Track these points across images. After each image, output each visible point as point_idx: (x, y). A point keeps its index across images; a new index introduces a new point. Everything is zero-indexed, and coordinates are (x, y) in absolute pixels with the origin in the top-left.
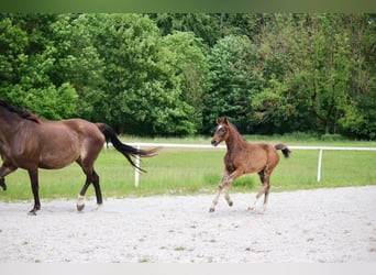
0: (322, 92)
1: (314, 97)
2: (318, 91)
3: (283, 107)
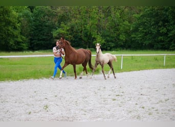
0: (85, 29)
1: (81, 32)
2: (83, 29)
3: (67, 37)
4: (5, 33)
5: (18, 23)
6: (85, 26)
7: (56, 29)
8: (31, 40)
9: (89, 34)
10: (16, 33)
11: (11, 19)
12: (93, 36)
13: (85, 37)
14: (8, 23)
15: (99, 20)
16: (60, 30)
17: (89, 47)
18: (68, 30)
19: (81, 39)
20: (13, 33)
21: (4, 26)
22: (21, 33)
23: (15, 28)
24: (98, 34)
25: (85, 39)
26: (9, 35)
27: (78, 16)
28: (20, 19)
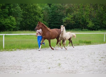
0: (82, 18)
1: (80, 19)
2: (81, 17)
3: (71, 22)
4: (34, 20)
5: (42, 14)
6: (82, 15)
7: (65, 17)
8: (50, 24)
9: (84, 20)
10: (40, 19)
11: (37, 11)
12: (87, 22)
13: (82, 22)
14: (36, 14)
15: (91, 12)
16: (67, 18)
17: (85, 28)
18: (72, 18)
19: (80, 23)
20: (39, 20)
21: (33, 15)
22: (44, 20)
23: (40, 17)
24: (90, 21)
25: (82, 23)
26: (36, 21)
27: (78, 9)
28: (43, 11)
